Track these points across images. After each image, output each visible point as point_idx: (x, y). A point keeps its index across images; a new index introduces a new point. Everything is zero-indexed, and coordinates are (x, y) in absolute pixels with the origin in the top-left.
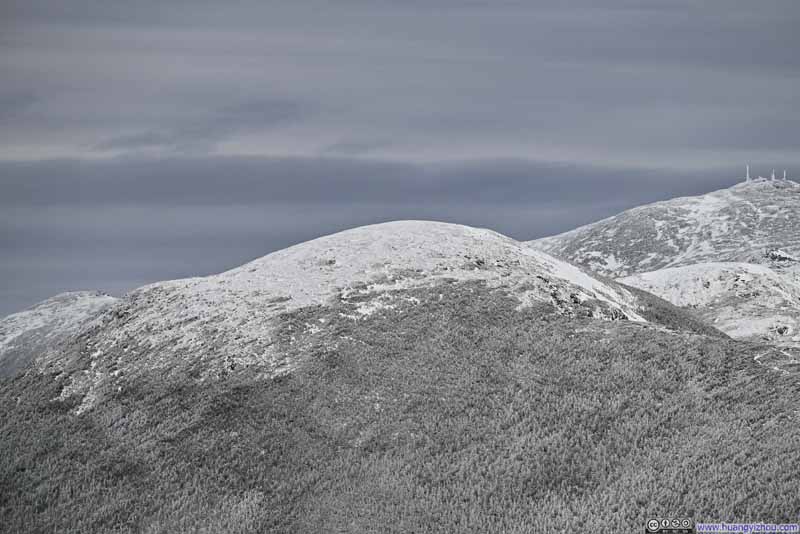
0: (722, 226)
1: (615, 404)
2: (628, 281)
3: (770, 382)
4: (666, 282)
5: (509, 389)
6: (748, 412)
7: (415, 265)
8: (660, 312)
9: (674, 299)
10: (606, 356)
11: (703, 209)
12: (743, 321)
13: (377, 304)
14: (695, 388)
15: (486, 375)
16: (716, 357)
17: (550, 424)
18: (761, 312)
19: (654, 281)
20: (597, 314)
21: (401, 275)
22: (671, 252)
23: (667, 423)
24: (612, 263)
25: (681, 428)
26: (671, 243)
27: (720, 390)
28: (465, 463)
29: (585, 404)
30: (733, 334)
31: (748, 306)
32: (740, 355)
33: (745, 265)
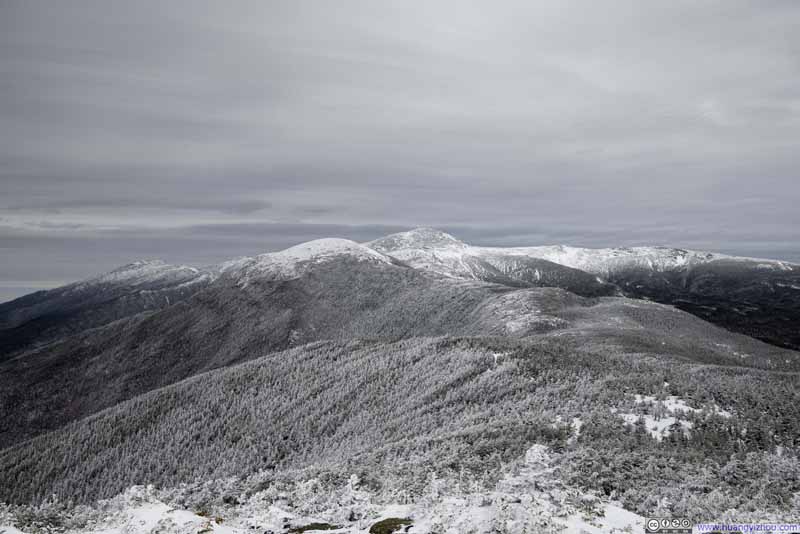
0: (412, 240)
1: (384, 286)
2: (388, 254)
3: (424, 280)
4: (396, 254)
5: (357, 282)
6: (418, 288)
7: (332, 250)
8: (396, 262)
9: (399, 258)
10: (382, 273)
11: (407, 235)
12: (417, 264)
13: (322, 260)
14: (405, 281)
15: (351, 278)
16: (410, 274)
17: (368, 291)
18: (422, 262)
19: (394, 254)
20: (379, 263)
21: (329, 252)
22: (399, 247)
23: (397, 291)
24: (383, 249)
25: (401, 292)
26: (399, 244)
27: (411, 282)
28: (345, 301)
29: (377, 286)
30: (415, 268)
31: (419, 260)
32: (416, 273)
33: (418, 250)
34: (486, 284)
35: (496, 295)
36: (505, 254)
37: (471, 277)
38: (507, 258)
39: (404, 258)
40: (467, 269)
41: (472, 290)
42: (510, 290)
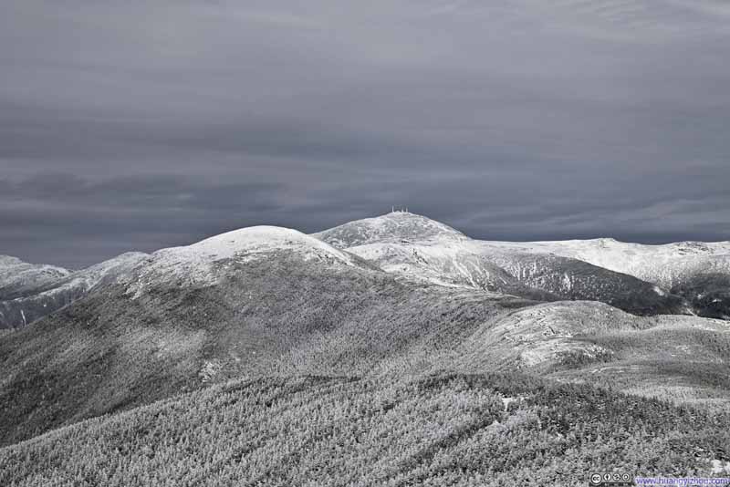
0: (383, 229)
1: (342, 296)
2: (348, 250)
3: (401, 289)
4: (361, 251)
5: (301, 290)
6: (392, 300)
7: (265, 243)
8: (359, 261)
9: (364, 256)
10: (339, 278)
11: (376, 222)
12: (391, 266)
13: (251, 258)
14: (372, 291)
15: (292, 286)
16: (380, 279)
17: (317, 304)
18: (397, 262)
19: (358, 250)
20: (335, 262)
21: (260, 246)
22: (364, 239)
23: (361, 304)
24: (341, 243)
25: (367, 306)
26: (364, 236)
27: (381, 292)
28: (284, 319)
29: (331, 297)
30: (387, 270)
31: (392, 260)
32: (388, 279)
33: (391, 244)
34: (491, 295)
35: (506, 312)
36: (520, 252)
37: (470, 284)
38: (523, 258)
39: (370, 257)
40: (464, 272)
41: (471, 304)
42: (528, 304)
